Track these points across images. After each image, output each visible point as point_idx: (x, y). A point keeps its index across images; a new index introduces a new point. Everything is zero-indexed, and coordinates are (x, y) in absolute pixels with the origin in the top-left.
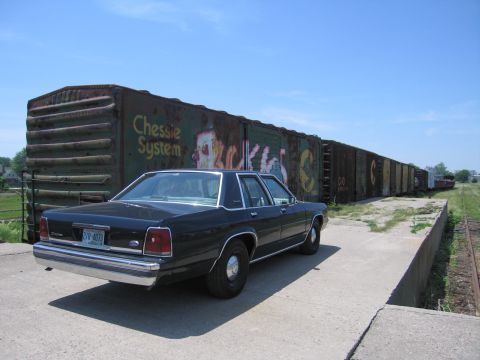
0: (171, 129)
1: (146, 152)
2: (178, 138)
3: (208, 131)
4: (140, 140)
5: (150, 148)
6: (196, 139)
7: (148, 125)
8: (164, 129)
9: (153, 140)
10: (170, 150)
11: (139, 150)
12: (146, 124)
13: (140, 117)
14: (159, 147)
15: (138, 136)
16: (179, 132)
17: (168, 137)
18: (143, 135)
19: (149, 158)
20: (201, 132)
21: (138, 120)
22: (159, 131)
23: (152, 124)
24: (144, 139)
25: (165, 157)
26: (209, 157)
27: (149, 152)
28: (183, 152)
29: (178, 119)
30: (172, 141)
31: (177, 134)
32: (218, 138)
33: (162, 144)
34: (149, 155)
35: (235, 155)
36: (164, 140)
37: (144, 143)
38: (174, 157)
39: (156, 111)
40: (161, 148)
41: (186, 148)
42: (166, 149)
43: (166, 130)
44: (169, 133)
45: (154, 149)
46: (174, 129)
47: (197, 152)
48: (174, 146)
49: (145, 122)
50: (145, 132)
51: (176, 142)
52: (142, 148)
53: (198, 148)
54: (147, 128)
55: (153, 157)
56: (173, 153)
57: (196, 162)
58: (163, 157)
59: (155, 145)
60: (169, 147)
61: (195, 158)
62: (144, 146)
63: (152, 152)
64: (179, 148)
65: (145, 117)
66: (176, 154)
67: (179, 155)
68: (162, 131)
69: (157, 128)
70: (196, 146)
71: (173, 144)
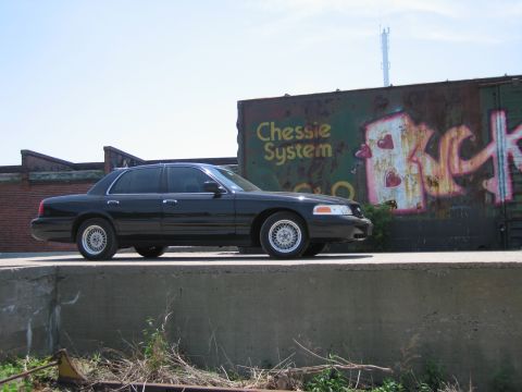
0: (313, 128)
1: (275, 159)
2: (328, 135)
3: (391, 116)
4: (267, 149)
5: (281, 154)
6: (364, 131)
7: (278, 130)
8: (303, 130)
9: (286, 144)
10: (314, 152)
11: (266, 157)
12: (273, 130)
13: (267, 124)
14: (295, 151)
15: (265, 143)
16: (328, 127)
17: (311, 137)
18: (270, 141)
19: (279, 164)
20: (375, 120)
21: (263, 128)
22: (294, 134)
23: (282, 129)
24: (272, 145)
25: (304, 159)
26: (395, 151)
27: (279, 157)
28: (337, 151)
29: (326, 114)
30: (317, 141)
31: (326, 129)
32: (416, 122)
33: (299, 147)
34: (280, 161)
35: (467, 140)
36: (303, 142)
37: (273, 149)
38: (321, 158)
39: (288, 113)
40: (298, 151)
41: (342, 145)
42: (306, 152)
43: (306, 130)
44: (311, 132)
45: (287, 154)
46: (318, 126)
47: (367, 147)
48: (321, 146)
49: (273, 127)
50: (273, 139)
51: (325, 141)
52: (269, 155)
53: (368, 143)
54: (276, 133)
55: (286, 162)
56: (318, 155)
57: (364, 160)
58: (302, 160)
59: (288, 149)
60: (312, 148)
61: (364, 155)
62: (273, 153)
63: (284, 156)
64: (329, 147)
65: (273, 123)
66: (324, 155)
67: (330, 154)
68: (300, 132)
69: (291, 130)
70: (364, 140)
71: (319, 144)
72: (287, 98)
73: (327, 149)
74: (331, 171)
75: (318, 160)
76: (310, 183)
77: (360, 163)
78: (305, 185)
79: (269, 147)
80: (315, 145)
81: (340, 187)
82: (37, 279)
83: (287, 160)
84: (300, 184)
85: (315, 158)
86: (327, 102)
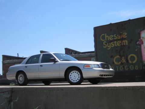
0: (120, 34)
1: (107, 47)
2: (126, 37)
4: (104, 44)
5: (109, 45)
7: (108, 36)
8: (116, 36)
9: (111, 41)
10: (121, 43)
11: (104, 47)
12: (106, 37)
13: (104, 34)
14: (114, 44)
15: (103, 41)
16: (126, 34)
17: (120, 38)
18: (105, 41)
19: (108, 49)
20: (144, 29)
21: (103, 36)
22: (113, 37)
23: (109, 36)
24: (106, 42)
27: (108, 47)
28: (129, 43)
29: (125, 29)
31: (125, 35)
33: (115, 42)
34: (109, 48)
36: (117, 40)
37: (106, 44)
38: (124, 45)
39: (111, 30)
40: (115, 44)
41: (131, 40)
42: (118, 44)
43: (118, 36)
44: (120, 36)
45: (111, 45)
46: (122, 34)
47: (141, 40)
48: (123, 41)
49: (106, 36)
50: (106, 40)
51: (125, 39)
52: (105, 46)
53: (141, 39)
54: (107, 38)
55: (111, 48)
56: (122, 45)
57: (140, 45)
58: (117, 47)
59: (112, 43)
60: (120, 42)
61: (140, 43)
62: (106, 45)
63: (110, 46)
64: (126, 41)
65: (106, 34)
66: (125, 44)
67: (127, 44)
68: (116, 37)
69: (112, 36)
70: (140, 38)
71: (123, 40)
72: (111, 24)
73: (126, 42)
74: (128, 51)
75: (122, 47)
76: (120, 55)
77: (139, 46)
78: (118, 56)
79: (105, 43)
80: (121, 41)
81: (131, 56)
82: (3, 92)
83: (111, 47)
84: (116, 56)
85: (121, 46)
86: (125, 24)
